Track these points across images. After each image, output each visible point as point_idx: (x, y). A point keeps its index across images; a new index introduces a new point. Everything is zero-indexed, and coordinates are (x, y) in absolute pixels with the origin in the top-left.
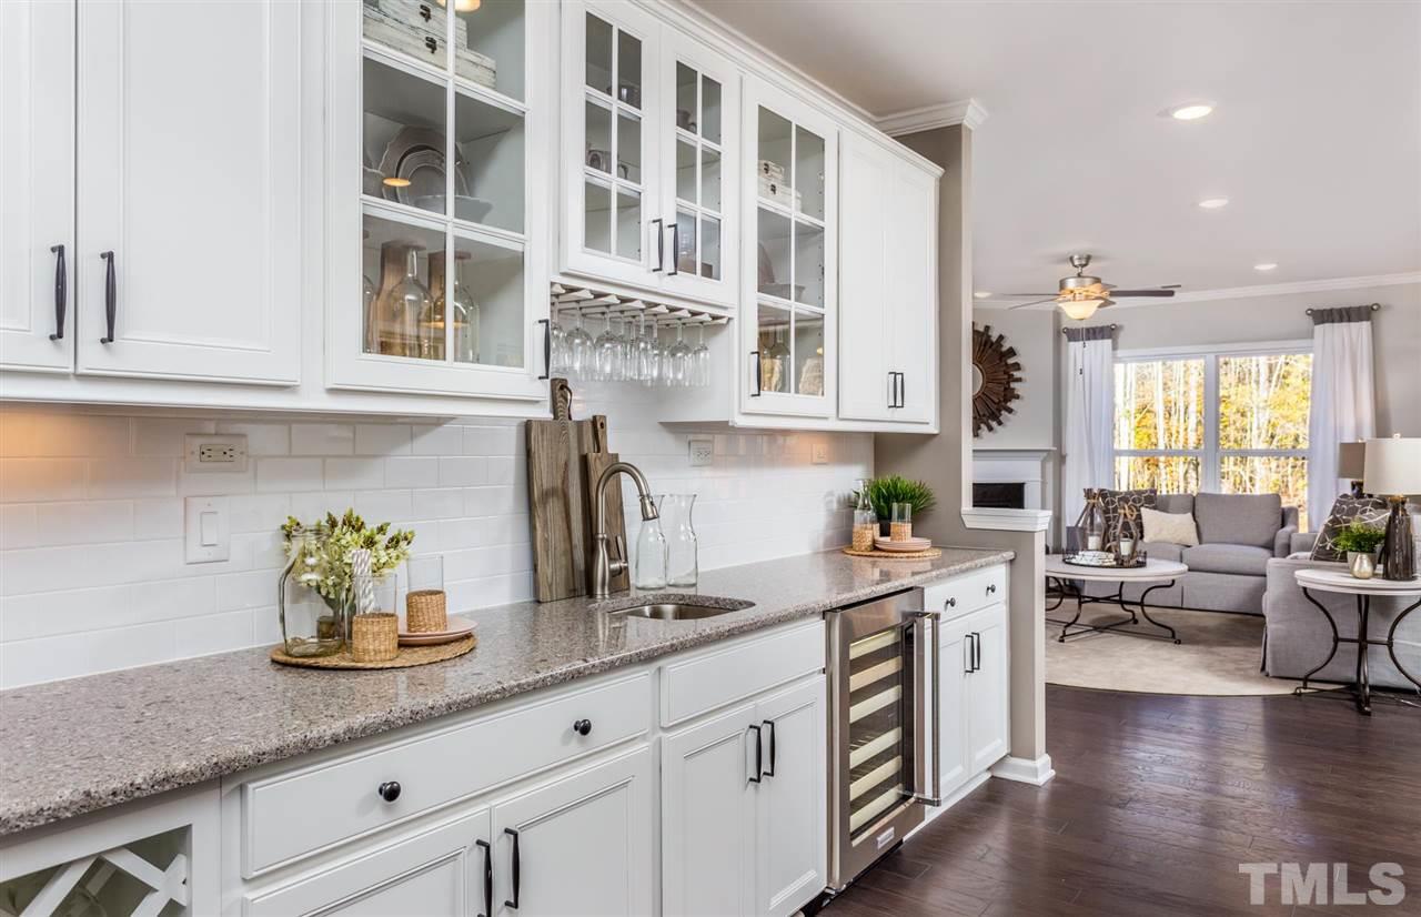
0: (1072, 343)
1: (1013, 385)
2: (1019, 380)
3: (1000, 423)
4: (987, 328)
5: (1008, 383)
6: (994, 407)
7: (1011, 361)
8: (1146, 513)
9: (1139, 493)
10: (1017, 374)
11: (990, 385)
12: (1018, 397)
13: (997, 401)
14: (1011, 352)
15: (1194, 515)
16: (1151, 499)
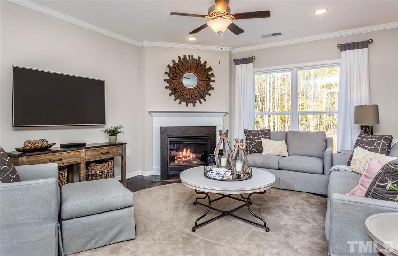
0: (237, 66)
1: (211, 83)
2: (214, 81)
3: (205, 100)
4: (199, 58)
5: (209, 82)
6: (202, 93)
7: (210, 73)
8: (264, 140)
9: (261, 131)
10: (212, 79)
11: (200, 83)
12: (213, 89)
13: (203, 90)
14: (210, 69)
15: (286, 140)
16: (267, 134)
